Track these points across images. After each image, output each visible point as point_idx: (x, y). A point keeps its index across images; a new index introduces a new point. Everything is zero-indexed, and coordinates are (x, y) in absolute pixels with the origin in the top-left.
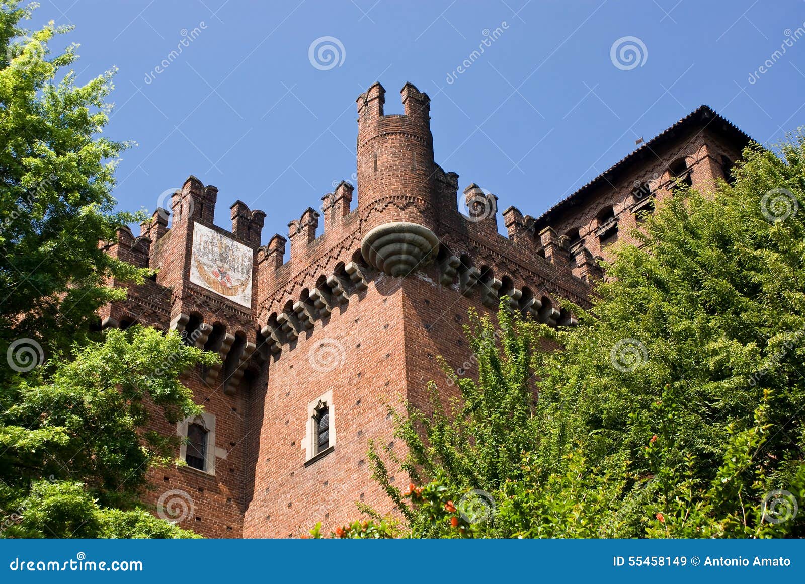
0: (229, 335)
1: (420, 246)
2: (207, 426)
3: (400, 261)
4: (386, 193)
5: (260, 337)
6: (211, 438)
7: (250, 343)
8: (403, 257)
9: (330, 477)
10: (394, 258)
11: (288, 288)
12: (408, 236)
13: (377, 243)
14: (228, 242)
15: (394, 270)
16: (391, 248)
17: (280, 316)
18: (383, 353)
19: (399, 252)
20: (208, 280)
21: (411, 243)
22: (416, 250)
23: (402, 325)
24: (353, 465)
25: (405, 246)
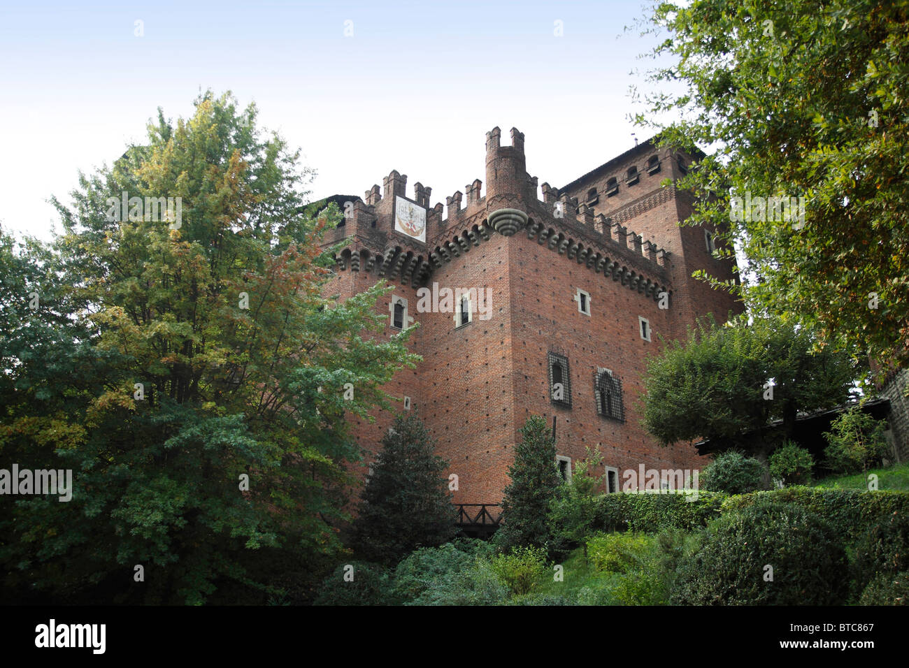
0: (415, 258)
1: (519, 221)
2: (403, 305)
3: (508, 229)
4: (502, 192)
5: (431, 259)
6: (405, 311)
7: (426, 262)
8: (510, 226)
9: (469, 337)
10: (505, 227)
11: (447, 234)
12: (513, 216)
13: (497, 218)
14: (414, 206)
15: (504, 233)
16: (503, 222)
17: (442, 249)
18: (498, 276)
19: (508, 224)
20: (403, 228)
21: (515, 219)
22: (517, 223)
23: (508, 263)
24: (481, 333)
25: (511, 221)
